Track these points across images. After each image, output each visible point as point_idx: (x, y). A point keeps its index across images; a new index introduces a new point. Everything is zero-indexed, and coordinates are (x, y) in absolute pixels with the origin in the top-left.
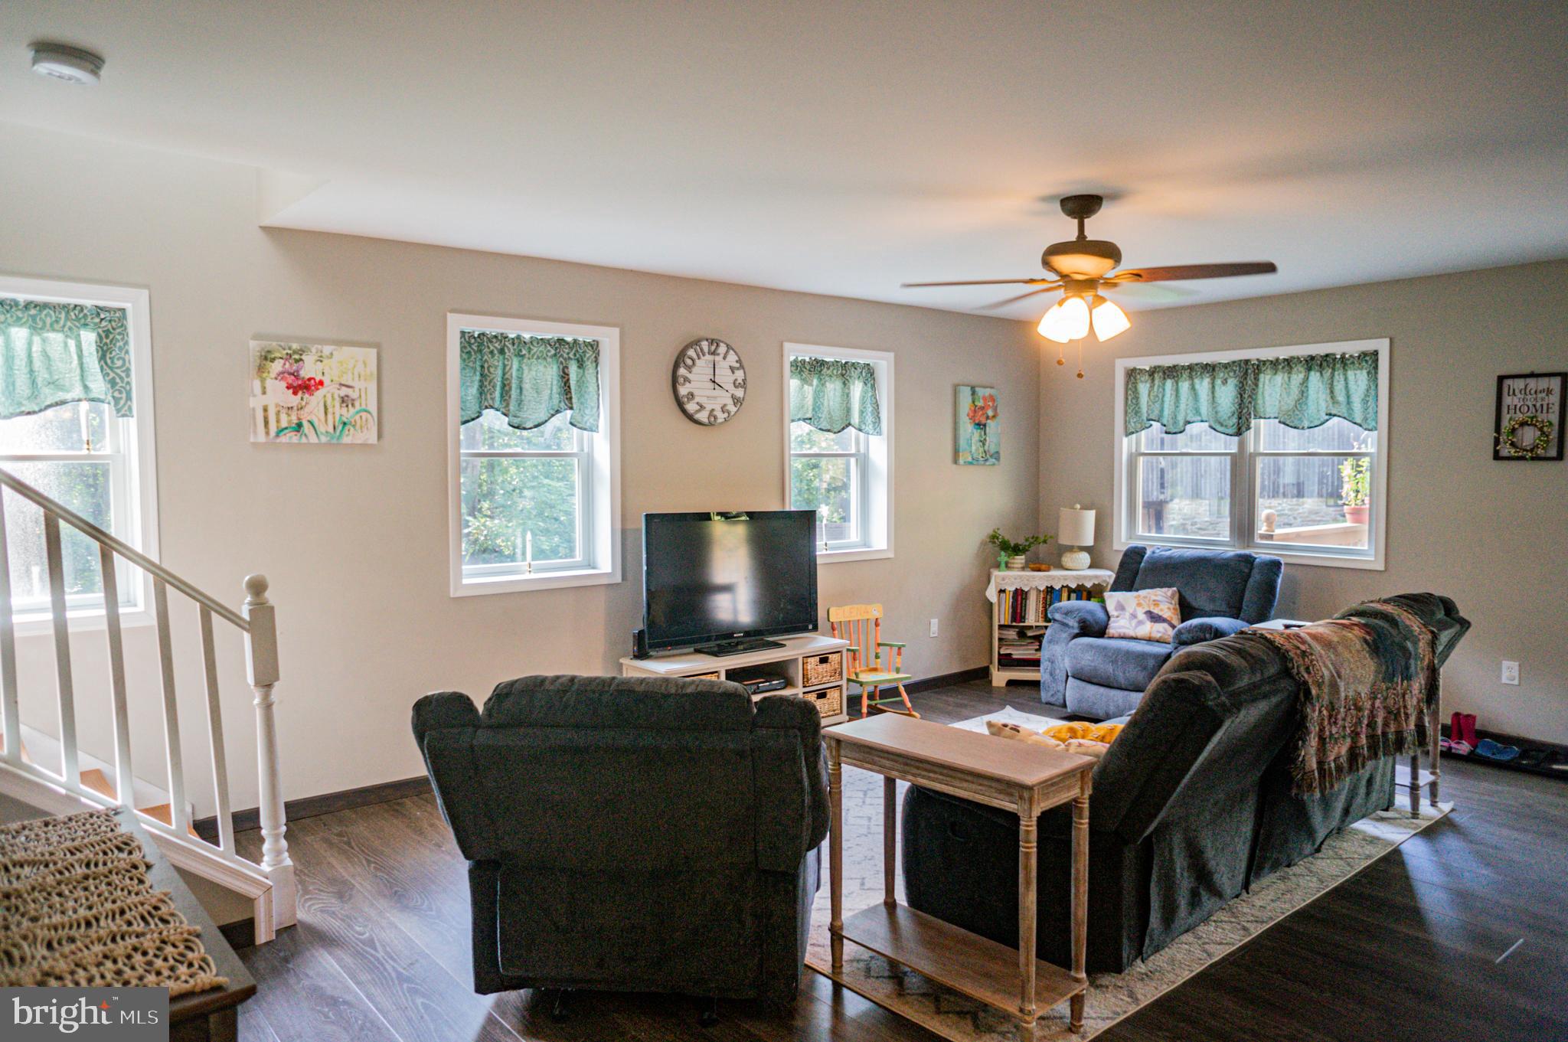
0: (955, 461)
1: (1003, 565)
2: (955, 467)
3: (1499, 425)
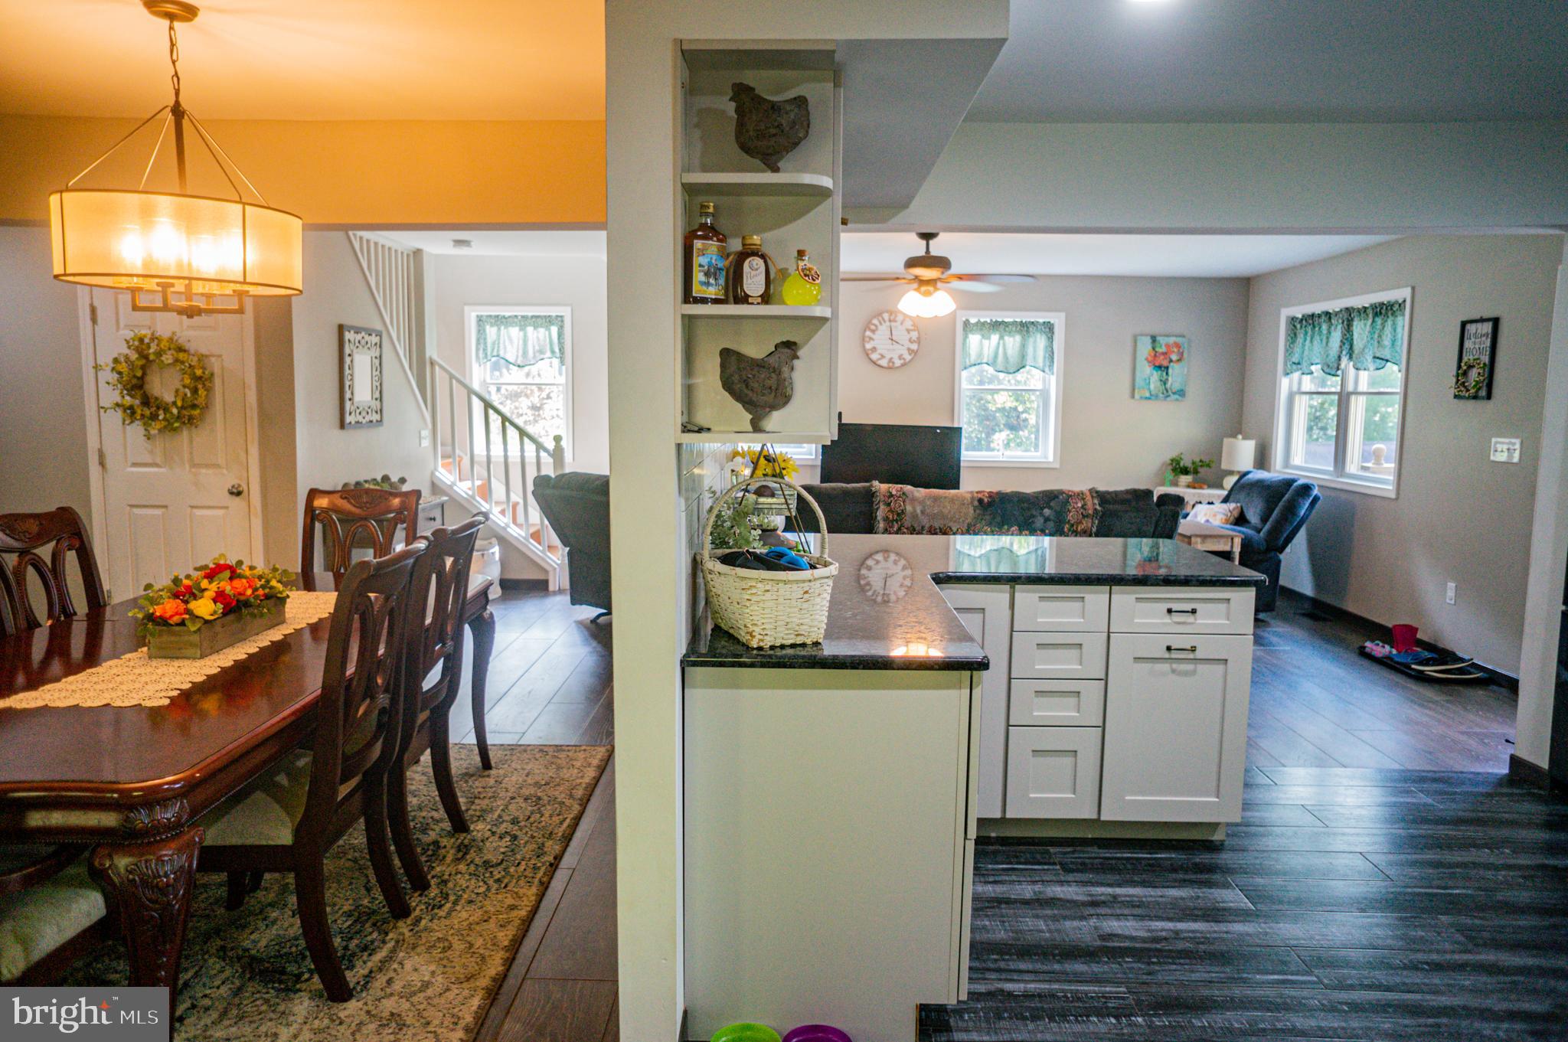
0: (1133, 397)
1: (1168, 483)
2: (1133, 401)
3: (1459, 367)
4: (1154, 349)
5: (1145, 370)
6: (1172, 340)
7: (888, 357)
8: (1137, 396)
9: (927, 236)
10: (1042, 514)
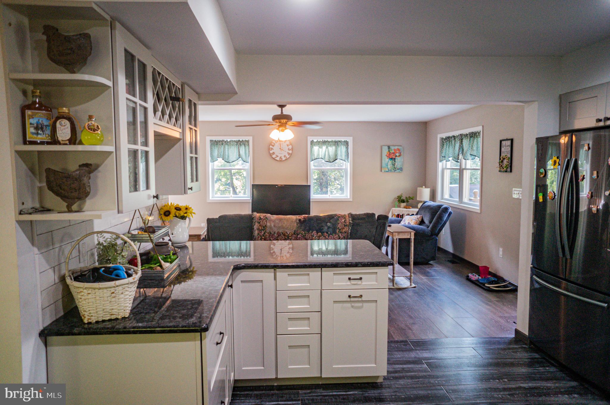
0: (381, 171)
1: (397, 206)
2: (381, 173)
3: (500, 159)
4: (389, 151)
5: (386, 160)
6: (396, 148)
7: (280, 156)
8: (383, 171)
9: (282, 106)
10: (326, 225)
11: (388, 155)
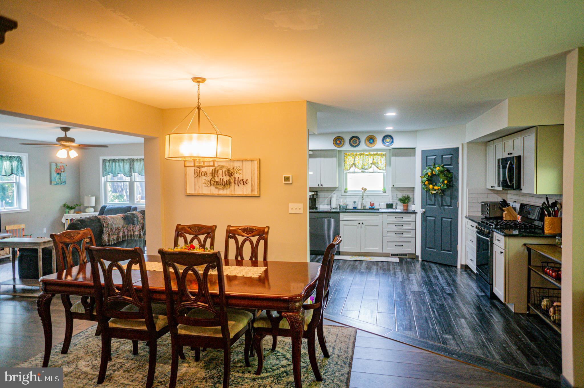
0: (51, 184)
1: (67, 213)
4: (56, 167)
5: (54, 175)
6: (61, 165)
8: (53, 184)
9: (66, 130)
11: (56, 171)
